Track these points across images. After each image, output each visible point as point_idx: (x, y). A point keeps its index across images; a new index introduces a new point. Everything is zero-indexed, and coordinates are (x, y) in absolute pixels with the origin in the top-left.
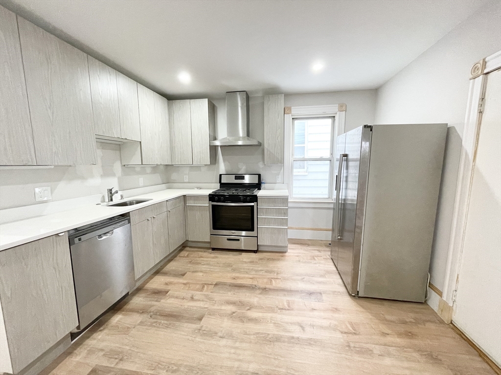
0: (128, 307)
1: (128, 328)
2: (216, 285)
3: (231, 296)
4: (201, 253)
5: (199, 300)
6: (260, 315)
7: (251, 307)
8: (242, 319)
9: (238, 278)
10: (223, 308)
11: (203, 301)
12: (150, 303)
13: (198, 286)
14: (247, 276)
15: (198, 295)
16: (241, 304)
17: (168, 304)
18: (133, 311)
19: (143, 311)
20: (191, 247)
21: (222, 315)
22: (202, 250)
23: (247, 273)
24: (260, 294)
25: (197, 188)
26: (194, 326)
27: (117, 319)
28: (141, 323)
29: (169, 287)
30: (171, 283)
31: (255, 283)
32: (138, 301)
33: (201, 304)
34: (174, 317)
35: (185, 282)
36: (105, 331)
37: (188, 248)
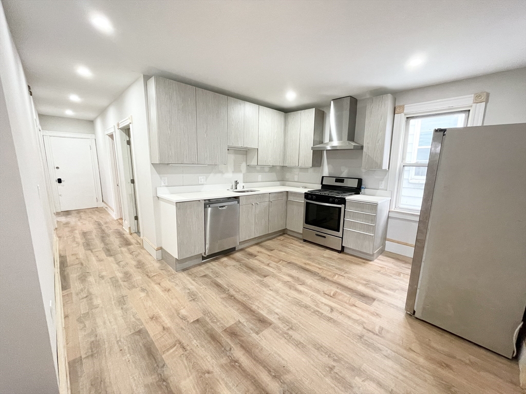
0: (231, 256)
1: (227, 265)
2: (289, 263)
3: (294, 272)
4: (293, 241)
5: (272, 267)
6: (306, 290)
7: (303, 283)
8: (291, 287)
9: (308, 264)
10: (284, 277)
11: (273, 268)
12: (244, 258)
13: (276, 260)
14: (317, 265)
15: (273, 264)
16: (298, 280)
17: (253, 262)
18: (234, 259)
19: (238, 261)
20: (289, 235)
21: (279, 280)
22: (295, 239)
23: (319, 264)
24: (318, 280)
25: (303, 187)
26: (259, 278)
27: (225, 259)
28: (234, 266)
29: (259, 254)
30: (261, 252)
31: (320, 272)
32: (238, 255)
33: (271, 270)
34: (251, 269)
35: (270, 254)
36: (217, 263)
37: (285, 235)
